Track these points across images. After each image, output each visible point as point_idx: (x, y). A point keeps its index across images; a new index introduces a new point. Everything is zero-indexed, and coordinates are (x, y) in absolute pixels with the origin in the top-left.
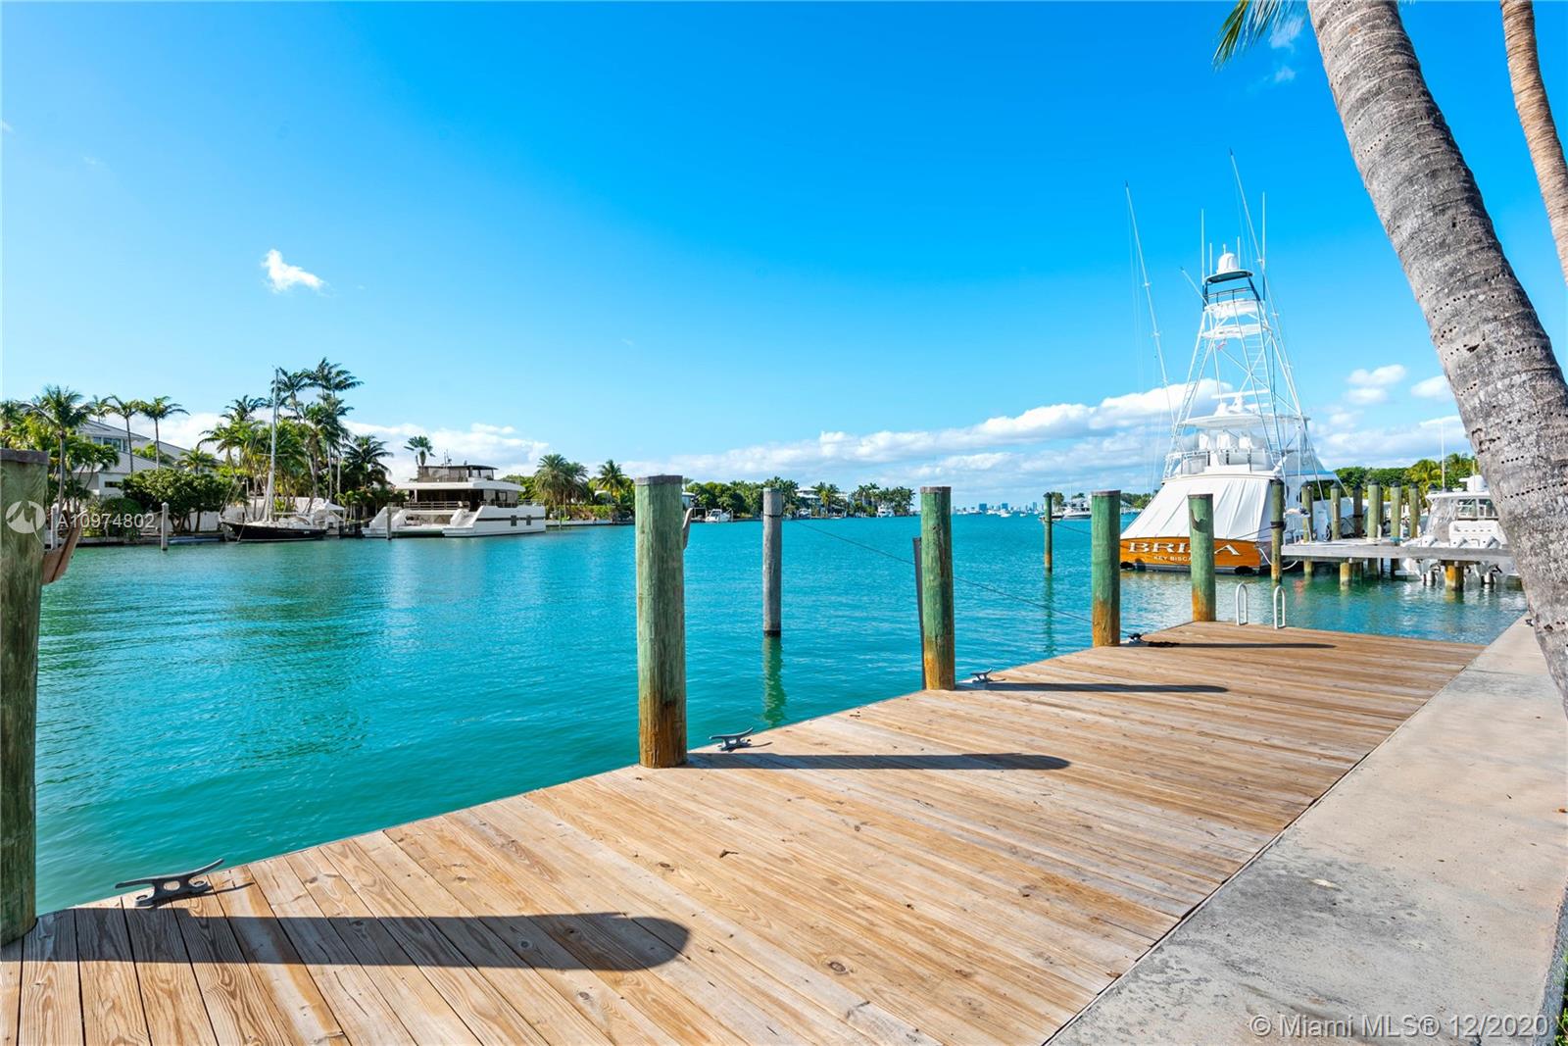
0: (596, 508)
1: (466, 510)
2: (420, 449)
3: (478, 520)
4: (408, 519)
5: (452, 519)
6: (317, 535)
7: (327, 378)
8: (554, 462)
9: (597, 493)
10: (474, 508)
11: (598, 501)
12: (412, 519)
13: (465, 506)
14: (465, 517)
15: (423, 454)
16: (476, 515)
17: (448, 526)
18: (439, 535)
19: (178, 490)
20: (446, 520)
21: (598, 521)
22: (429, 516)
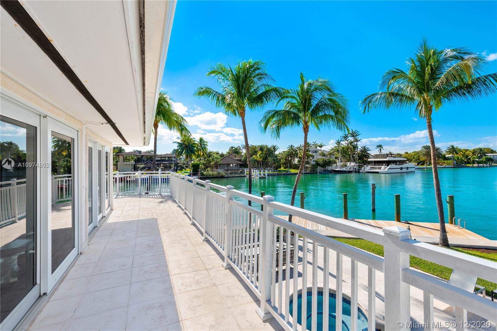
0: (446, 161)
1: (386, 166)
2: (380, 148)
3: (389, 169)
4: (371, 168)
5: (382, 168)
7: (354, 134)
9: (446, 156)
11: (447, 159)
12: (372, 168)
13: (386, 165)
14: (385, 168)
15: (380, 149)
16: (388, 167)
17: (380, 170)
18: (378, 173)
19: (324, 162)
20: (380, 168)
21: (447, 166)
22: (377, 168)
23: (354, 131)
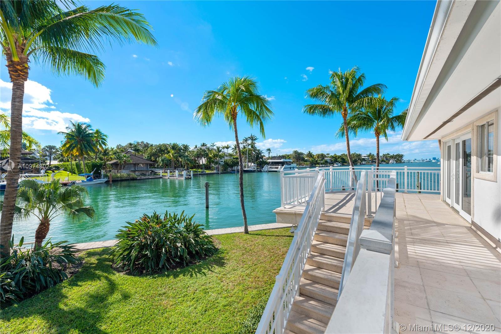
0: (305, 163)
2: (269, 151)
5: (279, 168)
6: (254, 171)
7: (252, 138)
8: (296, 152)
9: (306, 159)
10: (283, 166)
11: (306, 161)
12: (271, 168)
13: (281, 165)
14: (281, 167)
16: (283, 167)
17: (278, 170)
18: (276, 171)
19: (233, 163)
20: (277, 168)
21: (306, 166)
22: (274, 167)
23: (253, 135)
